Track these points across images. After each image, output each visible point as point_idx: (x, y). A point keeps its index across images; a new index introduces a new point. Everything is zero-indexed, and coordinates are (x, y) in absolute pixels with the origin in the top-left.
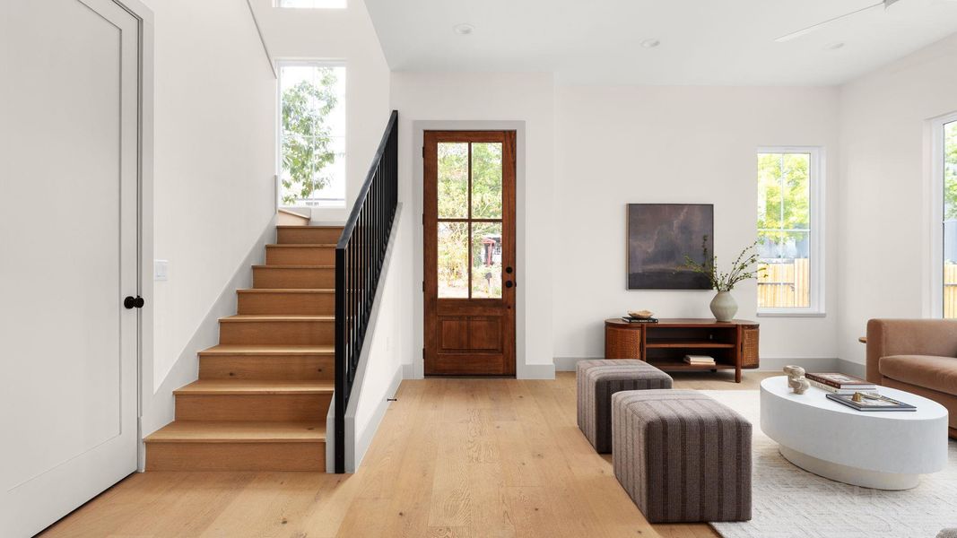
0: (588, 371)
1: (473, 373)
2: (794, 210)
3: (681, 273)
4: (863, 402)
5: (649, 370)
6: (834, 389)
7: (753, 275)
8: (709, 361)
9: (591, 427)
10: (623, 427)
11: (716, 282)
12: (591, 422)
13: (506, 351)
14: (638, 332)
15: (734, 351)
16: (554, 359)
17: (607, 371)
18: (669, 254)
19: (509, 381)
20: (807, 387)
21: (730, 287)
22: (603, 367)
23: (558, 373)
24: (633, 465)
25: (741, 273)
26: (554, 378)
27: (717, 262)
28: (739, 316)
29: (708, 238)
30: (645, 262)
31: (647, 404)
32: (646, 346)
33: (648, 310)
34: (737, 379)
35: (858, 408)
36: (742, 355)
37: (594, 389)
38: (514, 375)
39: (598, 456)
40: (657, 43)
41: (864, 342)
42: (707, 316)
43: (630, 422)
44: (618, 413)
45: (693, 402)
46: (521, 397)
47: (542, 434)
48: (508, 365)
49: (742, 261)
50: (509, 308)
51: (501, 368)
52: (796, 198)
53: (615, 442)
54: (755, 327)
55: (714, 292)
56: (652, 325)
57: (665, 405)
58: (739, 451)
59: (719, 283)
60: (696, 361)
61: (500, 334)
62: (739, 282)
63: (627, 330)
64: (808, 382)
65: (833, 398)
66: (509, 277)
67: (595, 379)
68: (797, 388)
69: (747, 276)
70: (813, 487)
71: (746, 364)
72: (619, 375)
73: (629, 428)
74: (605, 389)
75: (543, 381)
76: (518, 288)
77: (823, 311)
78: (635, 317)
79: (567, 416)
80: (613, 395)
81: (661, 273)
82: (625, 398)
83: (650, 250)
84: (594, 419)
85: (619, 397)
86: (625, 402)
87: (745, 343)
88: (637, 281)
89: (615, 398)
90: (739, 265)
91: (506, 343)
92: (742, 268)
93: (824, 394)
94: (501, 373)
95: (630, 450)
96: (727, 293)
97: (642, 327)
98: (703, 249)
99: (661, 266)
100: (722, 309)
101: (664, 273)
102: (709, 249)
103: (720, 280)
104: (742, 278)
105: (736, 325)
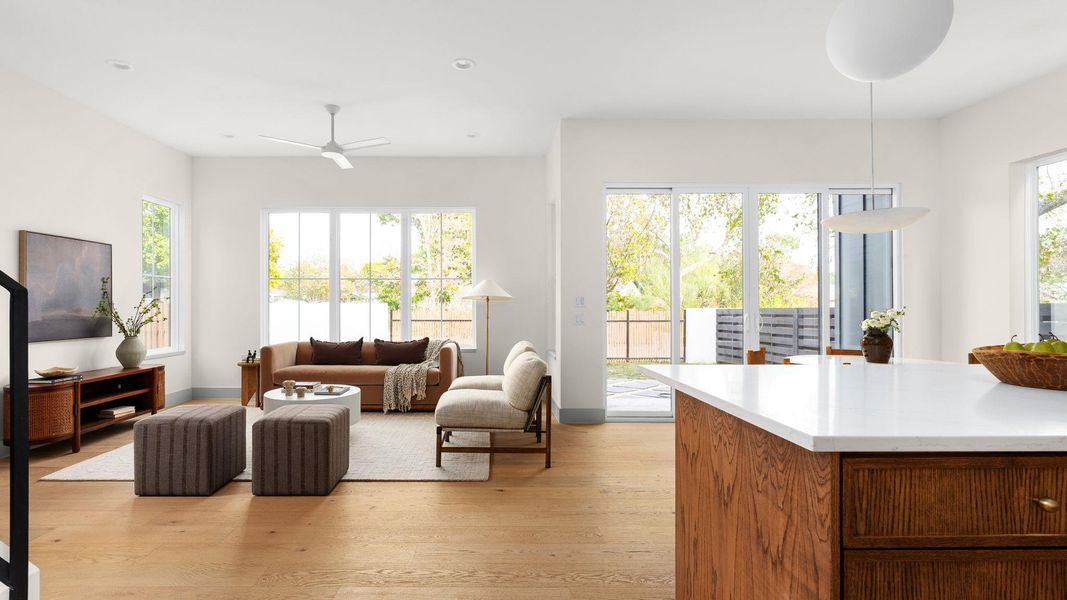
7: (155, 319)
8: (130, 410)
11: (123, 327)
14: (70, 392)
15: (151, 395)
18: (70, 297)
25: (145, 317)
27: (116, 306)
32: (81, 406)
36: (157, 397)
49: (144, 305)
54: (161, 368)
55: (118, 337)
59: (126, 328)
60: (119, 413)
62: (145, 326)
64: (304, 388)
71: (159, 404)
77: (183, 349)
81: (63, 320)
83: (51, 293)
87: (159, 385)
90: (141, 310)
92: (145, 312)
93: (311, 393)
96: (136, 339)
97: (75, 385)
98: (102, 292)
99: (63, 312)
100: (135, 354)
101: (66, 320)
102: (109, 292)
103: (125, 325)
104: (146, 322)
105: (153, 368)
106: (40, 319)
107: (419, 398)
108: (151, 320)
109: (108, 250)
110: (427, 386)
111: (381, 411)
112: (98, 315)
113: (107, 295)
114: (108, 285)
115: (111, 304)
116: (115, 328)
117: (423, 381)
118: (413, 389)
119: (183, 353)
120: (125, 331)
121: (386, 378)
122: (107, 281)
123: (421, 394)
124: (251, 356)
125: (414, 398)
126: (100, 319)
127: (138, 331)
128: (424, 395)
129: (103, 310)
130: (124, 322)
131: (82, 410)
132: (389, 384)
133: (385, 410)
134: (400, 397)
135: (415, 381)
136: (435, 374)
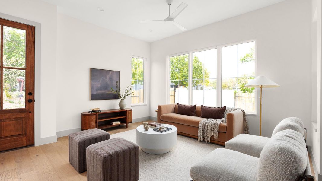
0: (75, 138)
1: (4, 149)
2: (136, 76)
3: (110, 94)
4: (162, 130)
5: (101, 132)
6: (154, 127)
7: (131, 94)
8: (119, 123)
9: (76, 163)
10: (92, 162)
11: (120, 97)
12: (76, 161)
13: (28, 133)
14: (95, 116)
15: (126, 118)
16: (57, 132)
17: (84, 136)
18: (106, 87)
19: (30, 149)
20: (149, 128)
21: (124, 98)
22: (82, 135)
23: (59, 139)
24: (97, 177)
25: (127, 94)
26: (57, 141)
27: (120, 90)
28: (127, 107)
29: (118, 82)
30: (97, 90)
31: (103, 149)
32: (98, 121)
33: (99, 108)
34: (127, 127)
35: (161, 132)
36: (128, 119)
37: (77, 146)
38: (33, 145)
39: (80, 175)
40: (103, 10)
41: (157, 111)
42: (118, 108)
43: (95, 158)
44: (89, 155)
45: (119, 143)
46: (37, 156)
47: (49, 174)
48: (29, 140)
49: (127, 90)
50: (30, 112)
51: (25, 143)
52: (136, 73)
53: (88, 168)
54: (131, 110)
55: (120, 100)
56: (100, 113)
57: (110, 147)
58: (135, 157)
59: (121, 97)
60: (115, 123)
61: (24, 126)
62: (127, 96)
63: (90, 116)
64: (149, 126)
65: (155, 130)
66: (30, 97)
67: (78, 141)
68: (146, 129)
69: (129, 94)
70: (152, 159)
71: (129, 122)
72: (89, 137)
73: (95, 162)
74: (83, 145)
75: (50, 144)
76: (35, 102)
77: (146, 104)
78: (93, 111)
79: (63, 159)
80: (87, 148)
81: (103, 94)
82: (93, 148)
83: (99, 86)
84: (78, 159)
85: (90, 148)
86: (93, 150)
87: (129, 115)
88: (93, 97)
89: (88, 149)
90: (127, 91)
91: (28, 130)
92: (128, 92)
93: (153, 129)
94: (25, 145)
95: (95, 170)
96: (124, 100)
97: (96, 114)
98: (116, 86)
99: (103, 92)
102: (118, 86)
104: (128, 95)
105: (127, 110)
107: (215, 138)
109: (119, 73)
110: (219, 132)
111: (197, 139)
112: (115, 93)
117: (217, 129)
118: (211, 133)
119: (146, 105)
121: (200, 124)
123: (216, 136)
125: (212, 137)
128: (217, 137)
129: (117, 91)
132: (200, 127)
133: (199, 139)
134: (205, 135)
135: (212, 129)
136: (224, 127)
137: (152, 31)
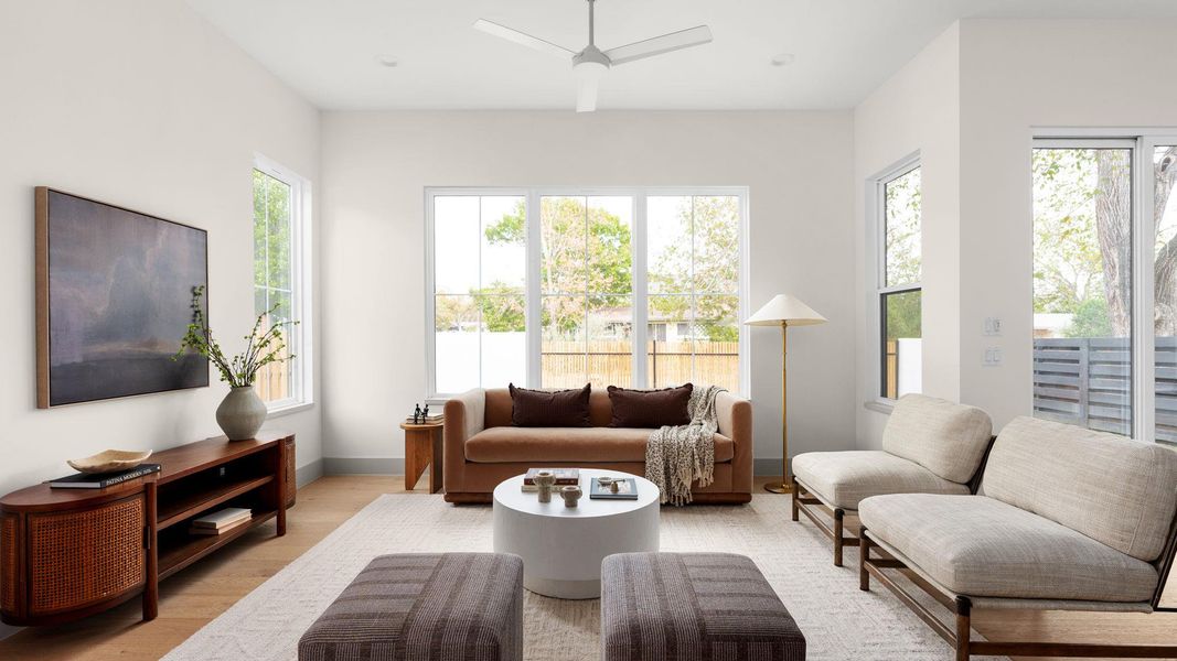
8: (244, 515)
11: (230, 372)
14: (139, 503)
21: (248, 378)
25: (263, 354)
32: (158, 527)
34: (281, 529)
36: (287, 487)
54: (292, 439)
59: (234, 374)
60: (225, 524)
62: (262, 369)
63: (110, 509)
69: (275, 356)
71: (289, 499)
77: (310, 400)
87: (289, 468)
90: (256, 341)
92: (262, 345)
96: (248, 391)
97: (147, 488)
98: (192, 311)
99: (123, 346)
100: (250, 417)
101: (131, 360)
103: (230, 367)
104: (263, 362)
105: (279, 441)
106: (78, 360)
107: (702, 484)
108: (271, 358)
109: (202, 241)
110: (715, 464)
112: (185, 351)
113: (199, 316)
114: (201, 299)
115: (206, 332)
116: (215, 373)
117: (710, 457)
118: (694, 470)
119: (312, 407)
120: (230, 378)
121: (650, 452)
122: (199, 292)
123: (707, 479)
124: (421, 414)
125: (695, 483)
126: (189, 357)
127: (252, 377)
128: (711, 479)
129: (195, 341)
130: (229, 362)
131: (160, 533)
132: (654, 462)
134: (673, 483)
135: (696, 457)
136: (725, 445)
137: (393, 65)
